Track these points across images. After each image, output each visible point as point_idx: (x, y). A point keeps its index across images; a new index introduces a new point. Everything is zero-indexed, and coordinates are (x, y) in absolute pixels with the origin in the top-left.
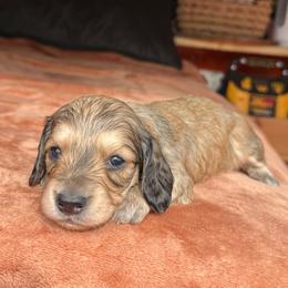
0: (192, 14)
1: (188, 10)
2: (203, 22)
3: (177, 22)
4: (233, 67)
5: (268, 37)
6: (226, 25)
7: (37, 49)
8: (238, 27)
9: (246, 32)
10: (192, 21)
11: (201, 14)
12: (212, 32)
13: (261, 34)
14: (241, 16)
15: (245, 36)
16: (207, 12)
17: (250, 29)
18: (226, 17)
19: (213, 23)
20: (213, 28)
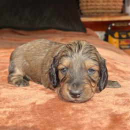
0: (87, 6)
1: (85, 4)
2: (93, 9)
3: (80, 11)
4: (109, 28)
5: (123, 12)
6: (103, 9)
7: (15, 33)
8: (109, 9)
9: (113, 11)
10: (87, 9)
11: (91, 5)
12: (98, 13)
13: (120, 11)
14: (110, 4)
15: (113, 13)
16: (93, 4)
17: (115, 9)
18: (103, 5)
19: (97, 9)
20: (98, 11)
